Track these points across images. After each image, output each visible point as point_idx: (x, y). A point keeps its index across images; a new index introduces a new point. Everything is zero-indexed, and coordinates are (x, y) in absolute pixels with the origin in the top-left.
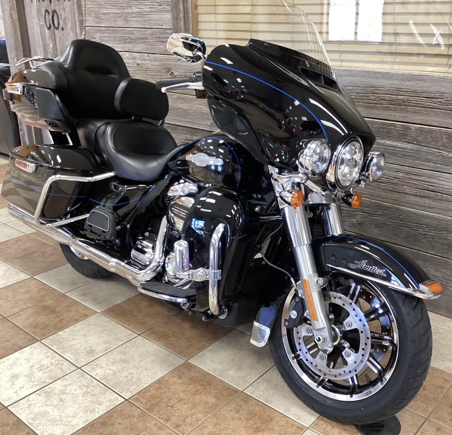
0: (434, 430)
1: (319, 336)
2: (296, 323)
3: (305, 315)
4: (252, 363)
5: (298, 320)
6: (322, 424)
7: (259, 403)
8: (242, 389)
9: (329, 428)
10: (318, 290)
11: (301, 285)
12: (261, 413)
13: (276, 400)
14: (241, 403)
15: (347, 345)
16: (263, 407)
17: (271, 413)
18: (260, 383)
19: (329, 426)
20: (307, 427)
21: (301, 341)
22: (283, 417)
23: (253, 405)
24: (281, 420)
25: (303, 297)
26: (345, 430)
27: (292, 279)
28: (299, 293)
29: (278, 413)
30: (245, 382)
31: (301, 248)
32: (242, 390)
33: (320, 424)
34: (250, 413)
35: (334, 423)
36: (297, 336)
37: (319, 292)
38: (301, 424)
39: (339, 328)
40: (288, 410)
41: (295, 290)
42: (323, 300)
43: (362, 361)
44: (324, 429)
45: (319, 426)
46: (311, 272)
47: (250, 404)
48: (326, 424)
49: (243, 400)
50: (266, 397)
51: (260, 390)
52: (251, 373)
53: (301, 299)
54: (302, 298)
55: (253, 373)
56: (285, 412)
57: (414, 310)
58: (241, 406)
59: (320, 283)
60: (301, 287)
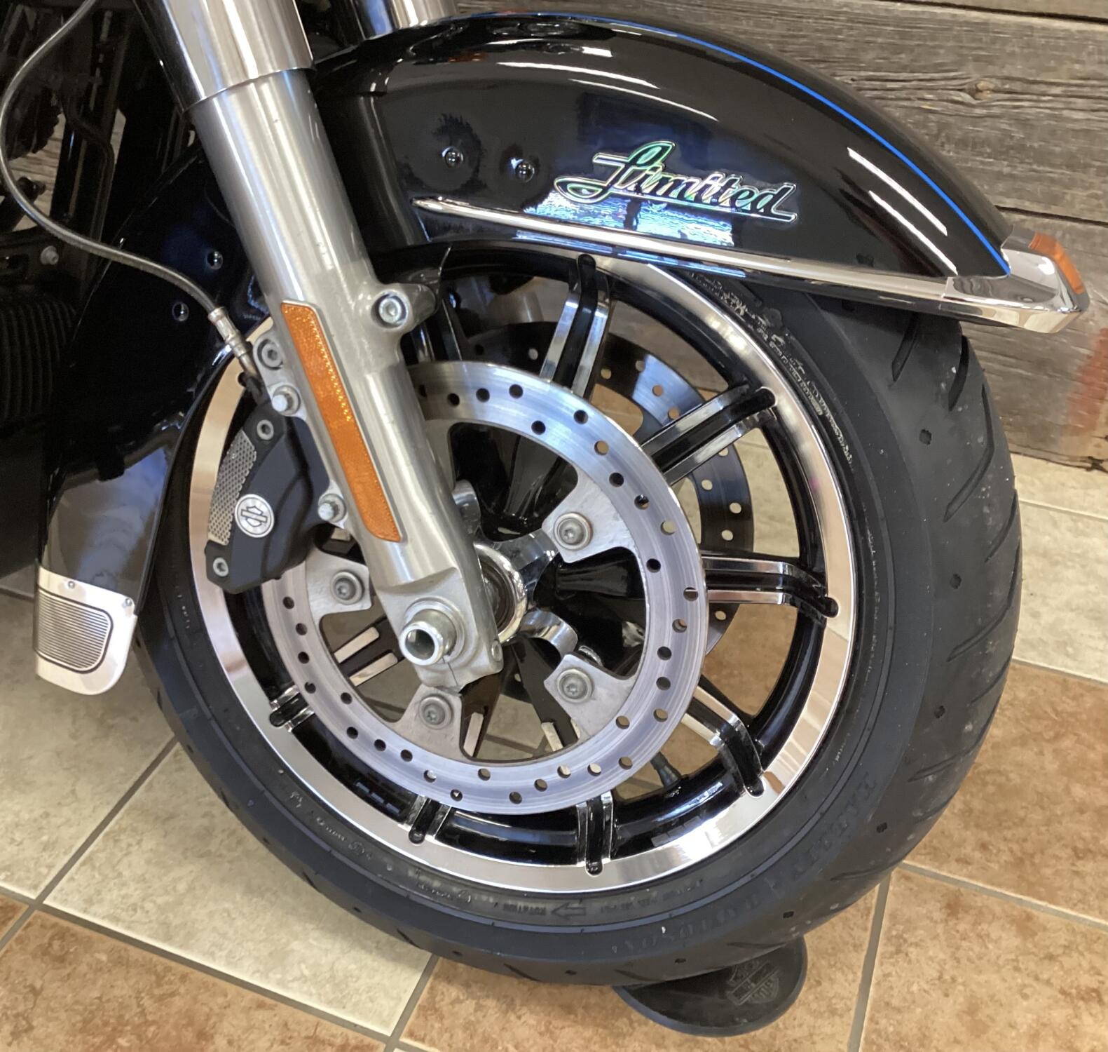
0: (937, 916)
1: (423, 626)
2: (274, 560)
3: (324, 513)
4: (74, 736)
5: (283, 541)
6: (457, 1001)
7: (131, 948)
8: (35, 887)
9: (491, 1015)
10: (385, 364)
11: (277, 346)
12: (143, 1013)
13: (211, 915)
14: (37, 973)
15: (559, 632)
16: (149, 969)
17: (195, 1000)
18: (125, 839)
19: (491, 1003)
20: (388, 1033)
21: (312, 643)
22: (261, 1006)
23: (99, 969)
24: (250, 1028)
25: (302, 414)
26: (568, 1009)
27: (216, 314)
28: (271, 392)
29: (232, 989)
30: (46, 847)
31: (246, 103)
32: (33, 896)
33: (444, 1005)
34: (86, 1022)
35: (511, 985)
36: (287, 619)
37: (393, 369)
38: (354, 1027)
39: (512, 556)
40: (279, 957)
41: (242, 379)
42: (417, 417)
43: (659, 716)
44: (469, 1027)
45: (442, 1018)
46: (330, 258)
47: (83, 968)
48: (471, 996)
49: (45, 951)
50: (162, 909)
51: (126, 873)
52: (73, 792)
53: (285, 428)
54: (290, 420)
55: (84, 789)
56: (265, 975)
57: (952, 406)
58: (35, 992)
59: (394, 316)
60: (282, 355)
